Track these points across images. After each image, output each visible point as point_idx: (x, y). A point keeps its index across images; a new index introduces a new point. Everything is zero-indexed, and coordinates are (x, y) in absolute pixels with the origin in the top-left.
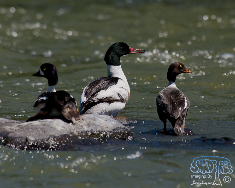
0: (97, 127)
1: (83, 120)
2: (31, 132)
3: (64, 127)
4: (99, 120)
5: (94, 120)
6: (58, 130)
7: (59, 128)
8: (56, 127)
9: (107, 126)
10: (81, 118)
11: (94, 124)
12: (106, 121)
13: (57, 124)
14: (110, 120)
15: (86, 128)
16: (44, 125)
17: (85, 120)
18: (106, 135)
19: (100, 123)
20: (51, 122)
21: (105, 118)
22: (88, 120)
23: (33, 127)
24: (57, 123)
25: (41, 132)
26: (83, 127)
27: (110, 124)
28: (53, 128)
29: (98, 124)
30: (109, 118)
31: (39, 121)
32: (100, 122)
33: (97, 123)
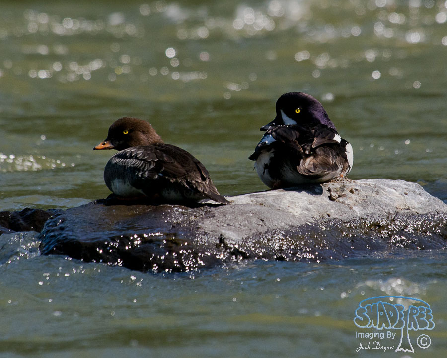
0: (385, 208)
1: (351, 192)
2: (230, 220)
3: (308, 210)
4: (390, 193)
5: (378, 193)
6: (293, 216)
7: (297, 212)
8: (290, 210)
9: (409, 205)
10: (347, 189)
11: (377, 202)
12: (405, 194)
13: (292, 202)
14: (414, 192)
15: (358, 211)
16: (261, 204)
17: (357, 192)
18: (406, 227)
19: (391, 199)
20: (277, 198)
21: (402, 187)
22: (363, 194)
23: (236, 208)
24: (292, 199)
25: (254, 220)
26: (351, 208)
27: (414, 201)
28: (283, 211)
29: (388, 201)
30: (411, 189)
31: (250, 196)
32: (391, 196)
33: (384, 198)
